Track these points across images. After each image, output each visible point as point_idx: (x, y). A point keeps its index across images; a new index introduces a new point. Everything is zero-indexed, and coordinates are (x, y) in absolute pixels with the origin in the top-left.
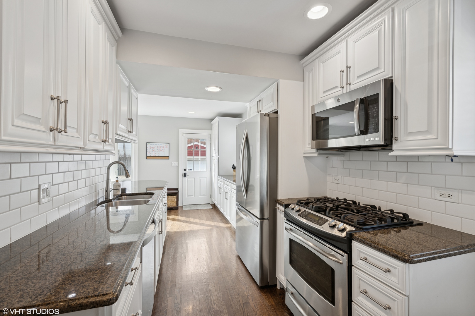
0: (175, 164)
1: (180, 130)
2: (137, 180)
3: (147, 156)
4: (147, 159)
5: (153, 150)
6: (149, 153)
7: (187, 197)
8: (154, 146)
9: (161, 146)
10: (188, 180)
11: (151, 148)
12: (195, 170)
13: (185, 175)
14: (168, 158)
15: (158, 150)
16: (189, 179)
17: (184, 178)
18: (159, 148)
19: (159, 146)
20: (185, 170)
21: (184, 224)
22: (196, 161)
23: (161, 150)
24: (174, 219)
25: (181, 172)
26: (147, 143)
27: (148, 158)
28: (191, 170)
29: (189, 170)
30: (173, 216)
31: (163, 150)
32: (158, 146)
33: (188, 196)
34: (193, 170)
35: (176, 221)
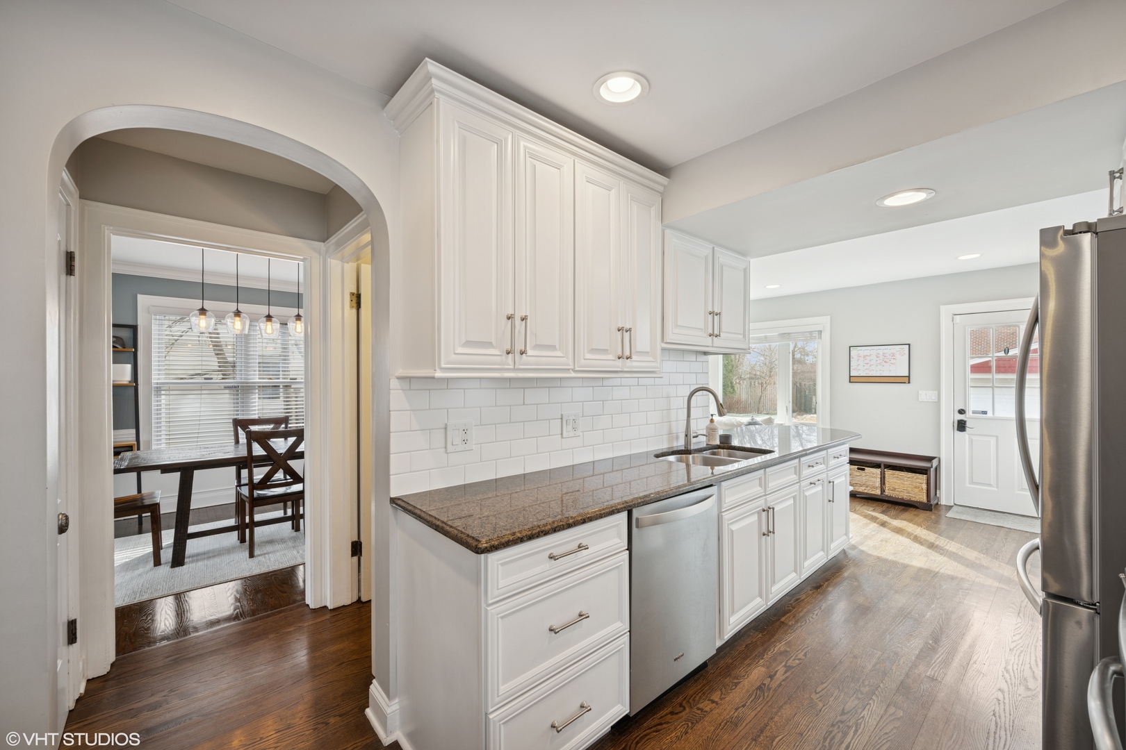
0: (927, 395)
1: (943, 308)
2: (828, 427)
3: (850, 377)
4: (850, 382)
5: (866, 362)
6: (855, 369)
7: (968, 485)
8: (867, 353)
9: (885, 351)
10: (971, 442)
11: (861, 359)
12: (998, 414)
13: (961, 426)
14: (908, 379)
15: (878, 362)
16: (974, 438)
17: (958, 434)
18: (881, 357)
19: (881, 352)
20: (962, 412)
21: (918, 549)
22: (1004, 389)
23: (885, 362)
24: (900, 528)
25: (948, 418)
26: (850, 347)
27: (852, 379)
28: (985, 413)
29: (974, 412)
30: (905, 522)
31: (893, 361)
32: (878, 351)
33: (972, 482)
34: (990, 414)
35: (902, 535)
